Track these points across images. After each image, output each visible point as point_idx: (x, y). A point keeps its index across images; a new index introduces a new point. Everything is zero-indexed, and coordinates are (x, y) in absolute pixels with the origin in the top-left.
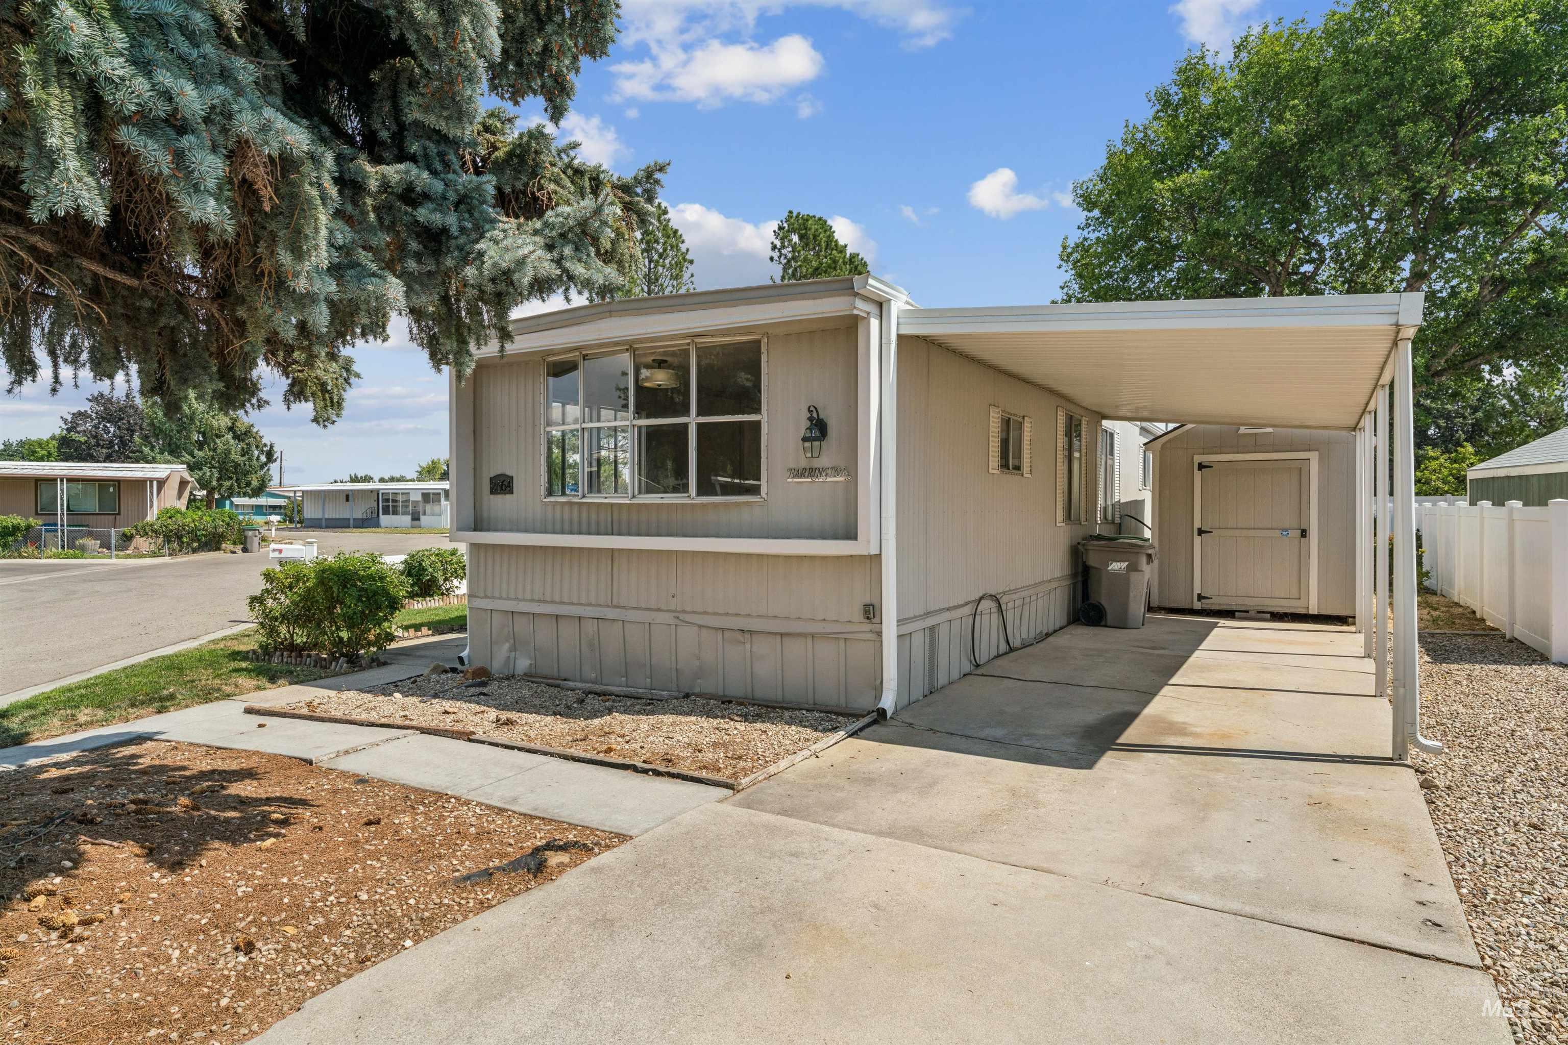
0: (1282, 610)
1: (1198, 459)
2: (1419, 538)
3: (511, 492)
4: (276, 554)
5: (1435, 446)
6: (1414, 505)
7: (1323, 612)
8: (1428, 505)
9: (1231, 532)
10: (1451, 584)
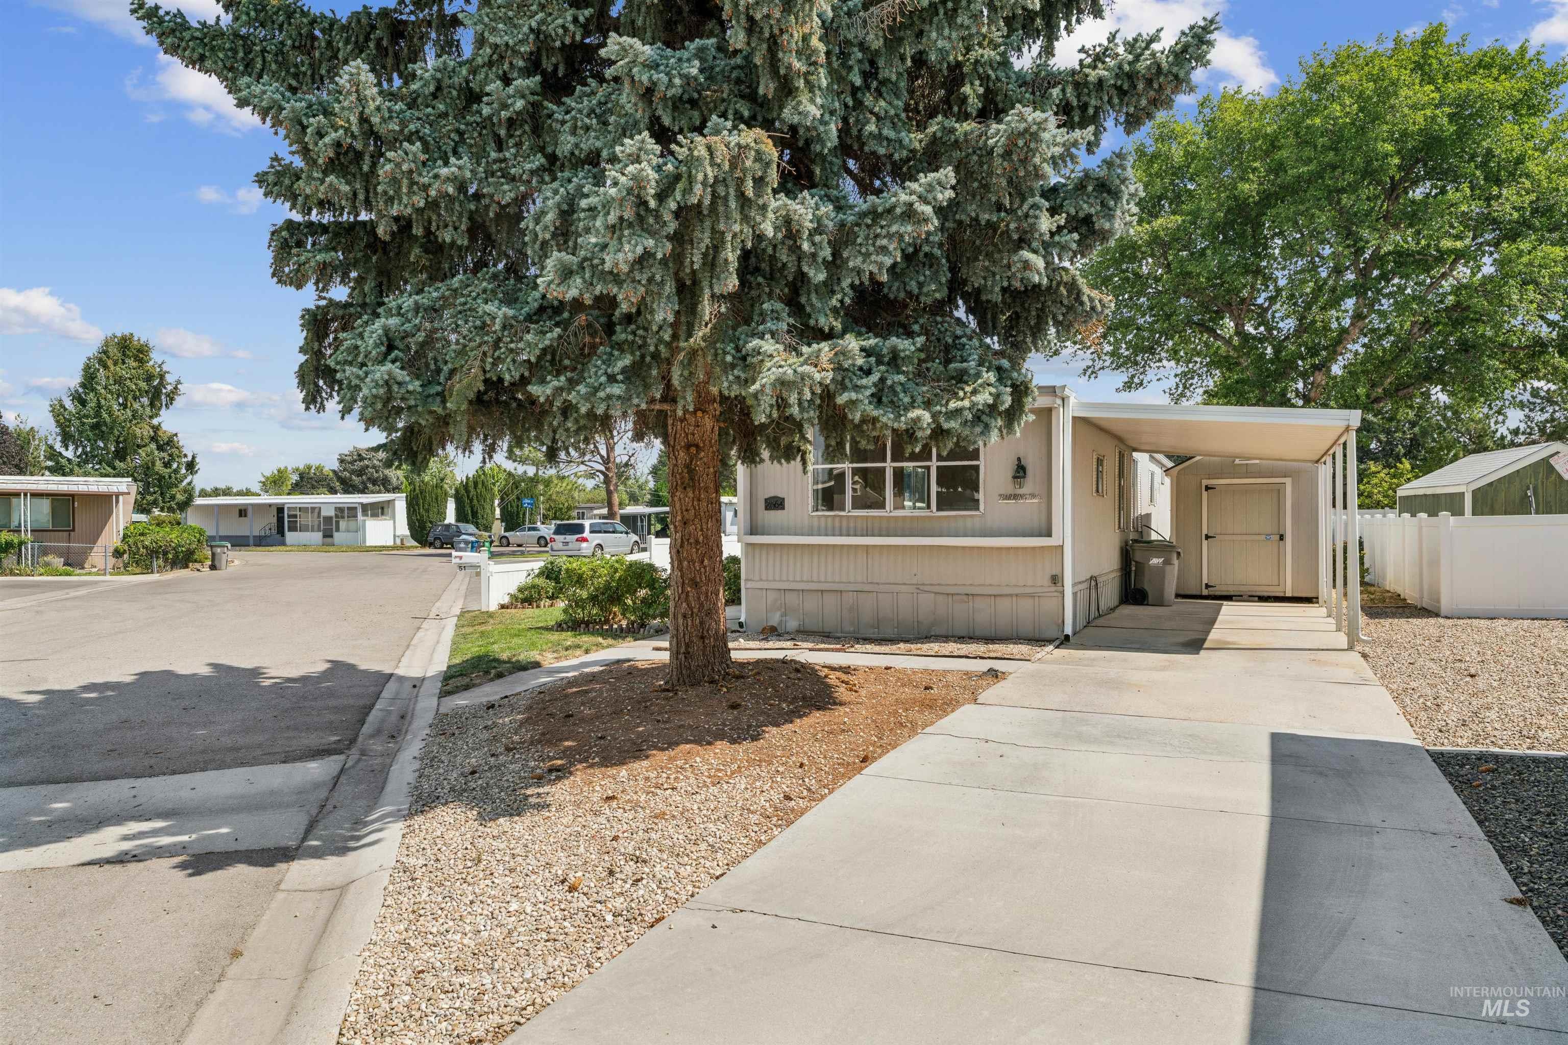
0: (1266, 594)
1: (1205, 482)
2: (1361, 544)
3: (783, 508)
4: (458, 560)
5: (1376, 460)
6: (1358, 517)
7: (1296, 595)
8: (1368, 517)
9: (1230, 537)
10: (1384, 578)
